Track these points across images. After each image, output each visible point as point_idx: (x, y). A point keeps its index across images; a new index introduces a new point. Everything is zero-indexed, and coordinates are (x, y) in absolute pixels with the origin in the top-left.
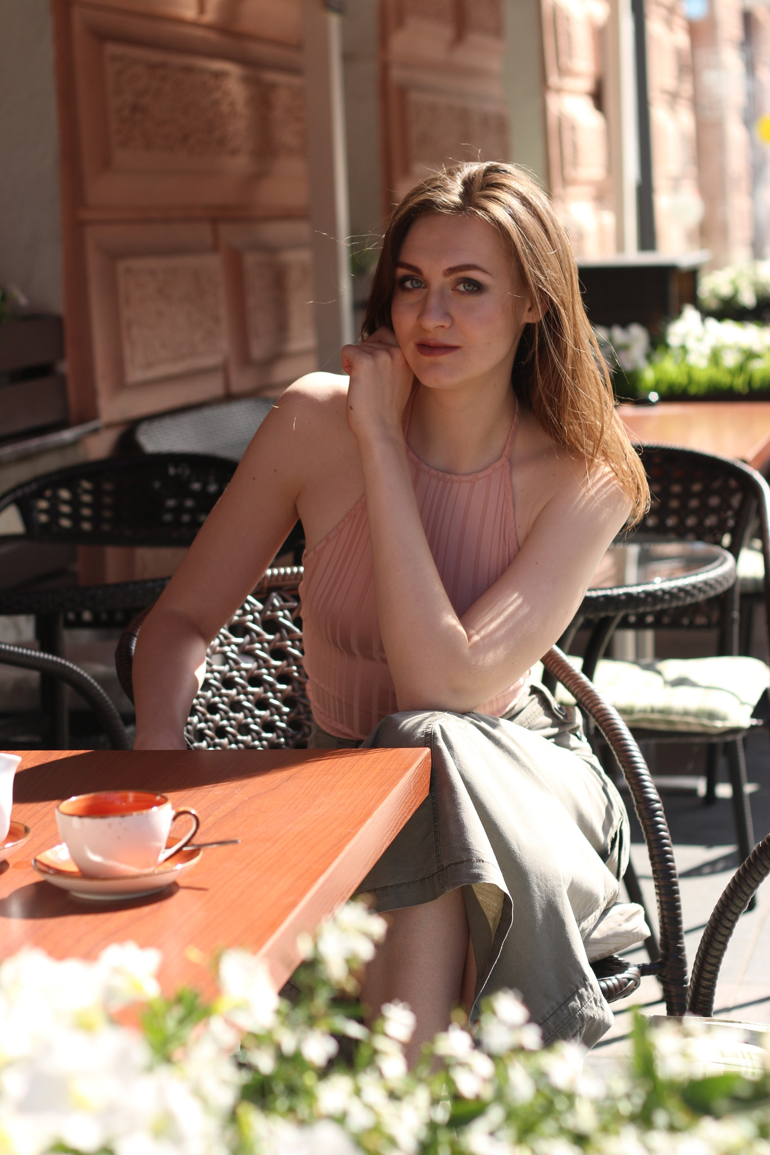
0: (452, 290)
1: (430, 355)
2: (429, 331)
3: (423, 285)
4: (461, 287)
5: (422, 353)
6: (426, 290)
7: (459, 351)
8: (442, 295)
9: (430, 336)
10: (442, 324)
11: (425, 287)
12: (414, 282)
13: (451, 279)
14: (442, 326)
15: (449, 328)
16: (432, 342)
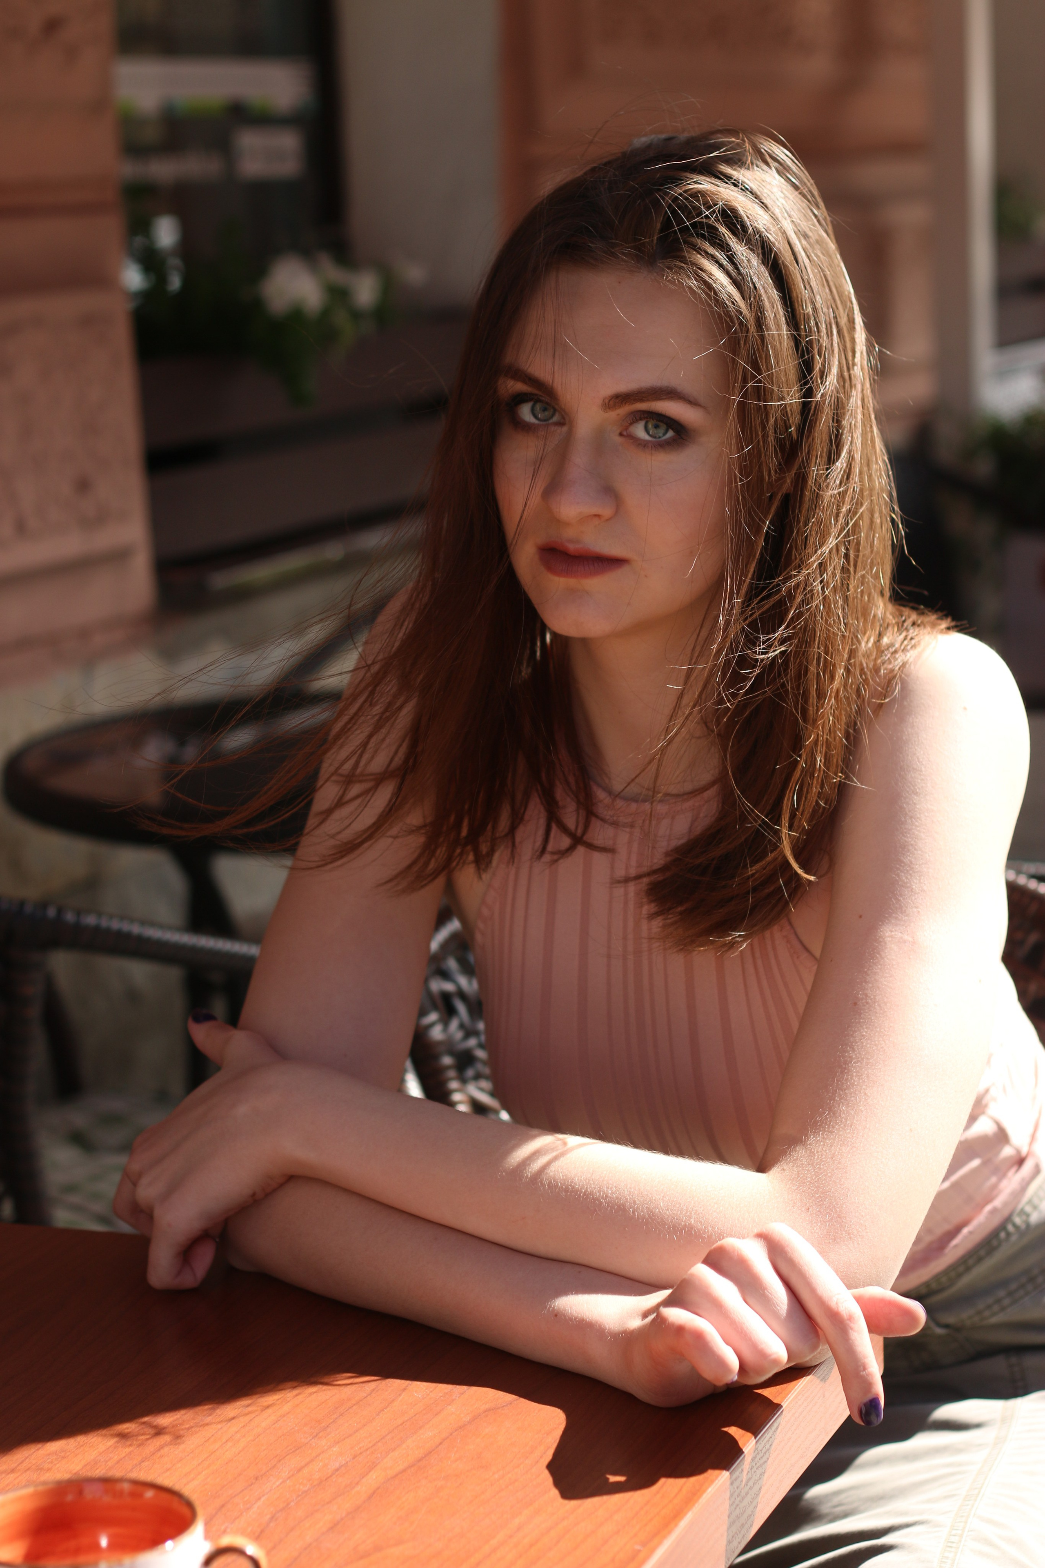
0: (621, 434)
1: (567, 573)
2: (567, 524)
3: (555, 419)
4: (639, 431)
5: (550, 569)
6: (565, 429)
7: (625, 569)
8: (599, 444)
9: (569, 533)
10: (595, 510)
11: (561, 424)
12: (538, 407)
13: (618, 415)
14: (597, 516)
15: (607, 520)
16: (572, 547)
